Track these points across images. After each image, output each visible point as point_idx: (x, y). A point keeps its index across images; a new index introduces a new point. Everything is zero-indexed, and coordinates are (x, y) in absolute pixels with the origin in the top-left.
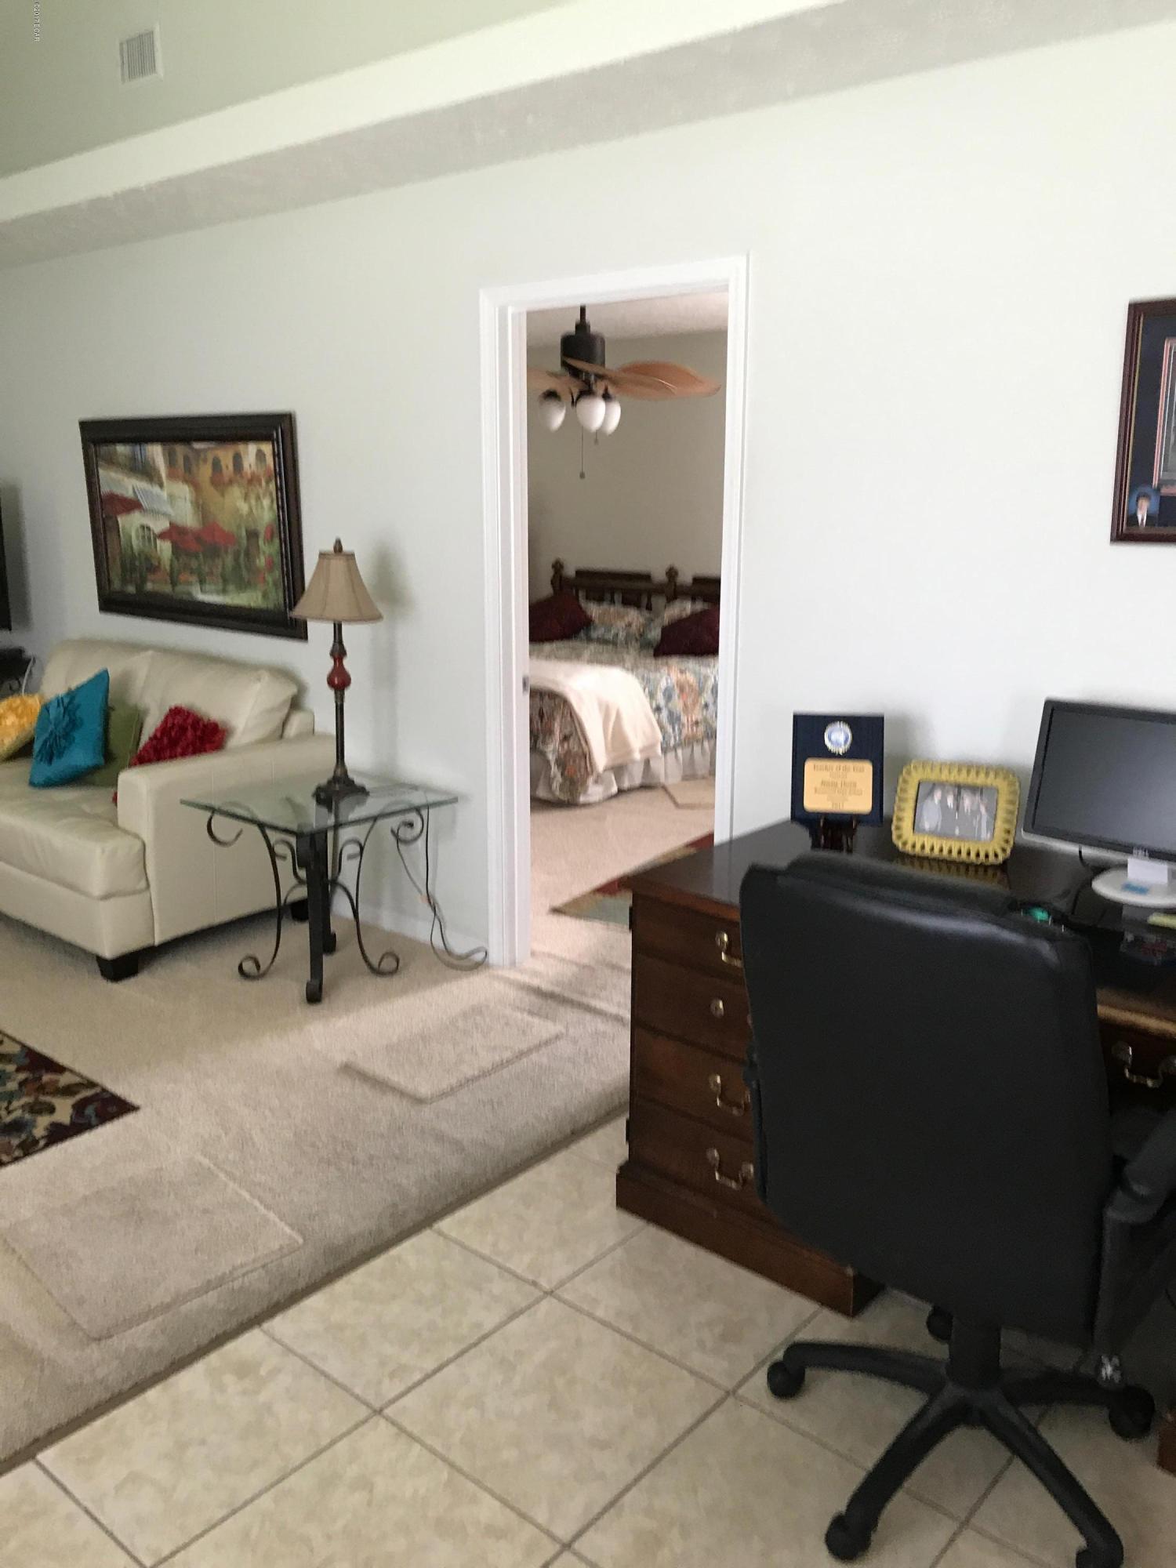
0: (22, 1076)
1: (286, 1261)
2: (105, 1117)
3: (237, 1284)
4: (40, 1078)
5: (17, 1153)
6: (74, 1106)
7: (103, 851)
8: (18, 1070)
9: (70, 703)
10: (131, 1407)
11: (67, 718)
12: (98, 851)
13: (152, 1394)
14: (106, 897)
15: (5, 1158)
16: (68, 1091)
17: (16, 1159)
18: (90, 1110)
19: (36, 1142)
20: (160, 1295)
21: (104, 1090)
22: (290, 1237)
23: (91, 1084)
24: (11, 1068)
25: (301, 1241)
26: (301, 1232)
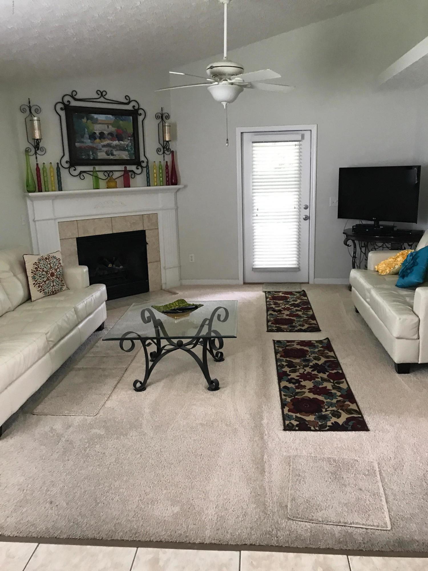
0: (340, 398)
1: (377, 533)
2: (354, 429)
3: (350, 530)
4: (345, 402)
5: (317, 428)
6: (347, 419)
7: (400, 319)
8: (340, 396)
9: (415, 255)
10: (280, 555)
11: (412, 262)
12: (398, 318)
13: (291, 555)
14: (398, 338)
15: (312, 428)
16: (349, 411)
17: (315, 430)
18: (351, 423)
19: (326, 426)
20: (319, 515)
21: (362, 417)
22: (385, 523)
23: (360, 412)
24: (339, 394)
25: (389, 528)
26: (392, 524)
